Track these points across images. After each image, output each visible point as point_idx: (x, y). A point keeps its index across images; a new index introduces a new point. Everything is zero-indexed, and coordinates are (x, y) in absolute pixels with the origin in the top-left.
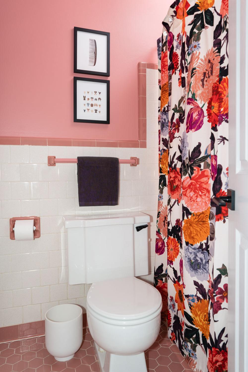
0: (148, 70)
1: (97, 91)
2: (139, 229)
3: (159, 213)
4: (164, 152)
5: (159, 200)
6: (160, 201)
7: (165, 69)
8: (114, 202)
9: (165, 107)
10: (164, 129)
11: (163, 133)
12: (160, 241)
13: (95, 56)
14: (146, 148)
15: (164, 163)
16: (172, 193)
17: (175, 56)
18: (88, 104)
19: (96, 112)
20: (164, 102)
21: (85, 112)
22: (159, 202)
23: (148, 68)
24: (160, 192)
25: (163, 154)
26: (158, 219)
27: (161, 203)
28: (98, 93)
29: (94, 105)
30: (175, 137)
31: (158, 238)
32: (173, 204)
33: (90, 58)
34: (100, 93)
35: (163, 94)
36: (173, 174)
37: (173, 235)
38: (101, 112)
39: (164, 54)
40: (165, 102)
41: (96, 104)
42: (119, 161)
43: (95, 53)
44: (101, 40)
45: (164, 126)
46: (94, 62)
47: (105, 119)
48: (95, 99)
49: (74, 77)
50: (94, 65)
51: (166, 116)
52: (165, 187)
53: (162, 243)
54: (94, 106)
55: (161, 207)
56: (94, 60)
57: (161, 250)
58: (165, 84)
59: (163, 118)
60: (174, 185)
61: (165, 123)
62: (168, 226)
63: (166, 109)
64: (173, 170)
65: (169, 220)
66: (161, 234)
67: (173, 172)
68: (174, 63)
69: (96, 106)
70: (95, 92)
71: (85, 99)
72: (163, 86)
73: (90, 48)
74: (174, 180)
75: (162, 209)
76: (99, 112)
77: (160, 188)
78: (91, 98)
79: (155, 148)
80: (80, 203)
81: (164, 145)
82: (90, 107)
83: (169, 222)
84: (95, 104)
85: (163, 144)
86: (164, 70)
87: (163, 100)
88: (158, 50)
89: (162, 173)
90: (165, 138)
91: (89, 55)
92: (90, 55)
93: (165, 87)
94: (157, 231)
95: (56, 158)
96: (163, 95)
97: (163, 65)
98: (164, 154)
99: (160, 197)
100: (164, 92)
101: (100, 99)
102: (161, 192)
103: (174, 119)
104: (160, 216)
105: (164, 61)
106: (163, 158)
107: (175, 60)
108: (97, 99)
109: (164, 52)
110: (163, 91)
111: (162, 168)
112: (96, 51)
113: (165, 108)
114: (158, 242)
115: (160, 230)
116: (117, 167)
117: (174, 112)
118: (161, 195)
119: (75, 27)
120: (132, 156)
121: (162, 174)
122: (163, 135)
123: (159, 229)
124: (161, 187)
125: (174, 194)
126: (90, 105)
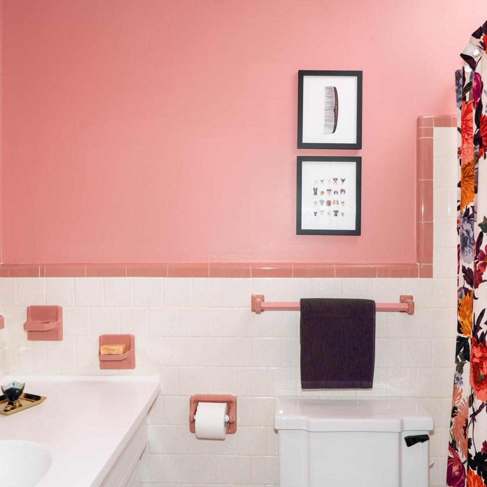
0: (436, 130)
1: (338, 178)
2: (411, 441)
3: (455, 408)
4: (466, 294)
5: (455, 384)
6: (457, 386)
7: (468, 135)
8: (365, 383)
9: (469, 208)
10: (467, 249)
11: (464, 256)
12: (456, 464)
13: (335, 115)
14: (431, 279)
15: (466, 315)
16: (476, 387)
17: (485, 123)
18: (322, 202)
19: (336, 215)
20: (466, 198)
21: (315, 215)
22: (455, 389)
23: (436, 126)
24: (457, 369)
25: (463, 298)
26: (453, 420)
27: (460, 391)
28: (339, 181)
29: (332, 202)
30: (483, 280)
31: (452, 456)
32: (478, 409)
33: (325, 120)
34: (343, 181)
35: (466, 183)
36: (479, 350)
37: (477, 468)
38: (344, 215)
39: (467, 106)
40: (468, 198)
41: (336, 200)
42: (376, 307)
43: (334, 110)
44: (347, 86)
45: (466, 244)
46: (333, 126)
47: (353, 227)
48: (335, 192)
49: (298, 157)
50: (334, 132)
51: (470, 225)
52: (467, 361)
53: (461, 469)
54: (332, 204)
55: (459, 399)
56: (333, 124)
57: (458, 483)
58: (469, 163)
59: (465, 228)
60: (479, 372)
61: (467, 239)
62: (469, 446)
63: (471, 212)
64: (478, 344)
65: (470, 436)
66: (457, 450)
67: (479, 348)
68: (483, 136)
69: (336, 205)
70: (334, 180)
71: (316, 194)
72: (465, 167)
73: (327, 103)
74: (481, 362)
75: (462, 403)
76: (341, 215)
77: (457, 361)
78: (328, 190)
79: (451, 278)
80: (304, 382)
81: (465, 281)
82: (325, 207)
83: (471, 441)
84: (334, 201)
85: (463, 279)
86: (466, 137)
87: (465, 193)
88: (457, 91)
89: (462, 333)
90: (468, 268)
91: (324, 115)
92: (327, 115)
93: (468, 170)
94: (451, 442)
95: (266, 301)
96: (465, 185)
97: (464, 126)
98: (465, 298)
99: (458, 379)
100: (467, 179)
101: (344, 191)
102: (460, 369)
103: (481, 243)
104: (456, 415)
105: (466, 120)
106: (465, 305)
107: (484, 130)
108: (337, 192)
109: (466, 103)
110: (465, 177)
111: (461, 323)
112: (336, 107)
113: (468, 210)
114: (452, 465)
115: (456, 442)
116: (373, 318)
117: (481, 231)
118: (458, 375)
119: (299, 71)
120: (404, 294)
121: (462, 335)
122: (465, 261)
123: (454, 440)
124: (460, 361)
125: (479, 390)
126: (325, 204)
